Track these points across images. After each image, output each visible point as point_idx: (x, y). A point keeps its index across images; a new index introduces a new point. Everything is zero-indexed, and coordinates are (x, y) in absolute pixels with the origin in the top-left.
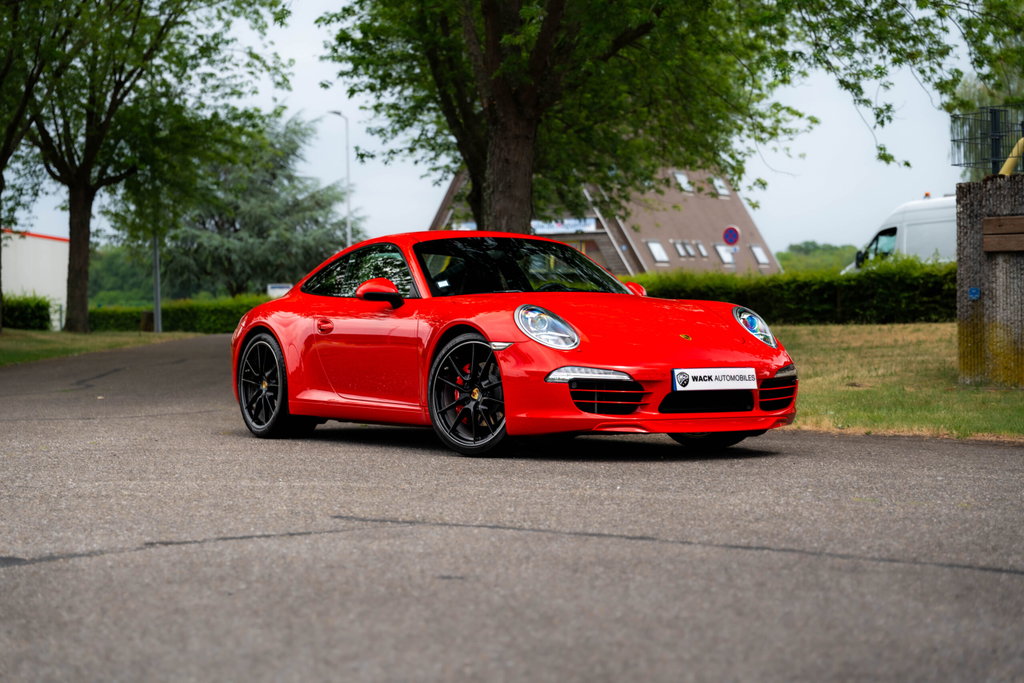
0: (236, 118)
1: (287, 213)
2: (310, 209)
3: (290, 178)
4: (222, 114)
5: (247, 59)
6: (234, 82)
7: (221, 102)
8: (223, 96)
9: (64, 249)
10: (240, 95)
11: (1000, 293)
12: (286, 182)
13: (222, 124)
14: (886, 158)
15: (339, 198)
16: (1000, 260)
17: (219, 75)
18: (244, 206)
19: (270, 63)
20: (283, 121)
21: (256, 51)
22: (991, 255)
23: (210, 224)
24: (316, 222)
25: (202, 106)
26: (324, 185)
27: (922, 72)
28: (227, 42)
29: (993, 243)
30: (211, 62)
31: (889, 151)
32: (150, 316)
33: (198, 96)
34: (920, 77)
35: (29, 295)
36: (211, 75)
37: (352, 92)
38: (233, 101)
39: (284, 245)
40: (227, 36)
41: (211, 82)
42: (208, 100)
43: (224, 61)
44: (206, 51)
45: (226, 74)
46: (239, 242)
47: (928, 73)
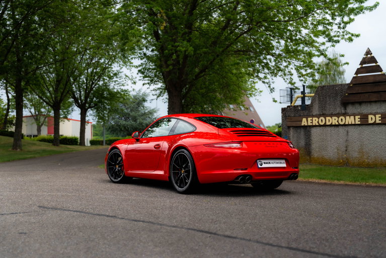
0: (122, 91)
1: (142, 116)
2: (148, 115)
3: (143, 107)
4: (119, 90)
5: (125, 77)
6: (123, 82)
7: (119, 87)
8: (120, 86)
9: (79, 123)
10: (124, 85)
11: (291, 137)
12: (142, 108)
13: (119, 93)
14: (275, 101)
15: (155, 112)
16: (291, 128)
17: (119, 81)
18: (131, 114)
19: (130, 78)
20: (141, 93)
21: (127, 75)
22: (289, 127)
23: (123, 118)
24: (149, 117)
25: (114, 88)
26: (152, 108)
27: (284, 79)
28: (121, 72)
29: (289, 124)
30: (117, 78)
31: (276, 100)
32: (102, 142)
33: (114, 86)
34: (283, 80)
35: (73, 136)
36: (117, 81)
37: (144, 84)
38: (122, 87)
39: (141, 124)
40: (121, 71)
41: (117, 82)
42: (116, 87)
43: (120, 77)
44: (115, 75)
45: (120, 81)
46: (130, 122)
47: (286, 80)
